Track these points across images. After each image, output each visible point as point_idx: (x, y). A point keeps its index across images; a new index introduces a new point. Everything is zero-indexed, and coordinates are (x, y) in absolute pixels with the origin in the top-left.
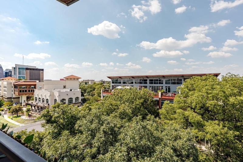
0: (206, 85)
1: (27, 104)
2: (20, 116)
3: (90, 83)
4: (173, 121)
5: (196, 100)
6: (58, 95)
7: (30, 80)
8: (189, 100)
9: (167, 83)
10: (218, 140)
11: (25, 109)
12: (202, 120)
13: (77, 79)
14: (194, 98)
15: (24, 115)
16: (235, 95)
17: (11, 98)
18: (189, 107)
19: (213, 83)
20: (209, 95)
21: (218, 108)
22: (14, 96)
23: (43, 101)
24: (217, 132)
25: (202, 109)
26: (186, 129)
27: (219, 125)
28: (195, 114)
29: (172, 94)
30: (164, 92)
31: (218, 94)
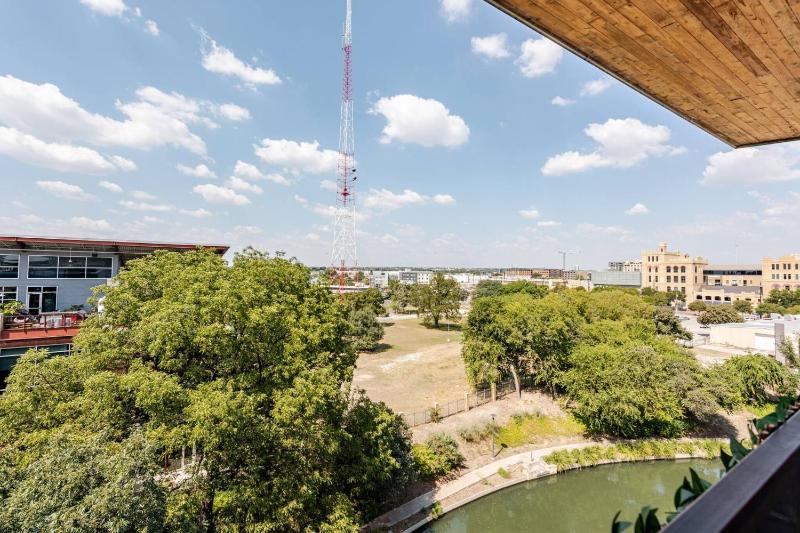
0: (196, 280)
4: (67, 426)
5: (164, 329)
8: (138, 333)
9: (37, 273)
10: (221, 434)
12: (179, 388)
14: (158, 324)
16: (260, 302)
18: (136, 355)
19: (214, 273)
20: (203, 310)
21: (224, 341)
24: (220, 412)
25: (181, 355)
26: (126, 436)
27: (224, 389)
28: (157, 376)
29: (65, 316)
30: (21, 314)
31: (224, 304)
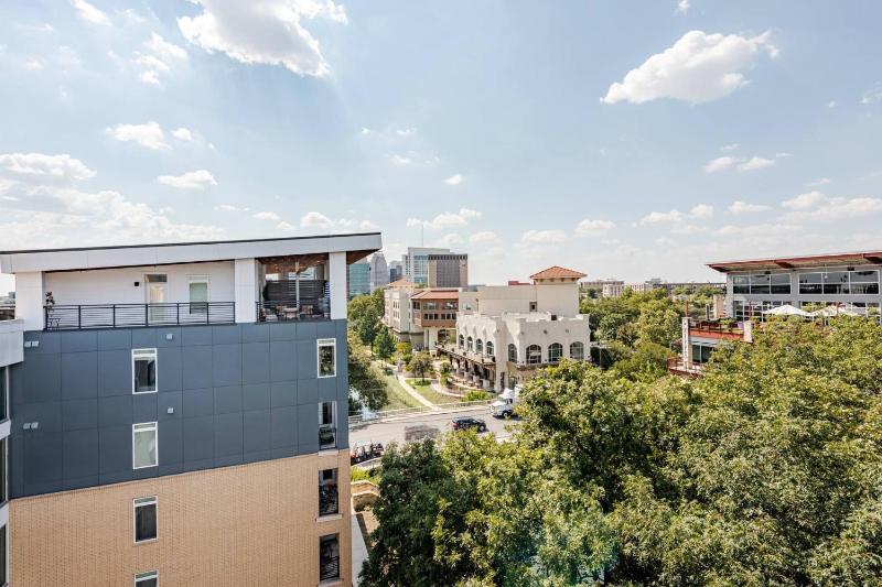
1: (441, 353)
2: (428, 383)
3: (606, 292)
6: (518, 332)
7: (439, 286)
11: (437, 365)
13: (573, 279)
15: (437, 382)
17: (407, 333)
22: (413, 330)
23: (479, 348)
